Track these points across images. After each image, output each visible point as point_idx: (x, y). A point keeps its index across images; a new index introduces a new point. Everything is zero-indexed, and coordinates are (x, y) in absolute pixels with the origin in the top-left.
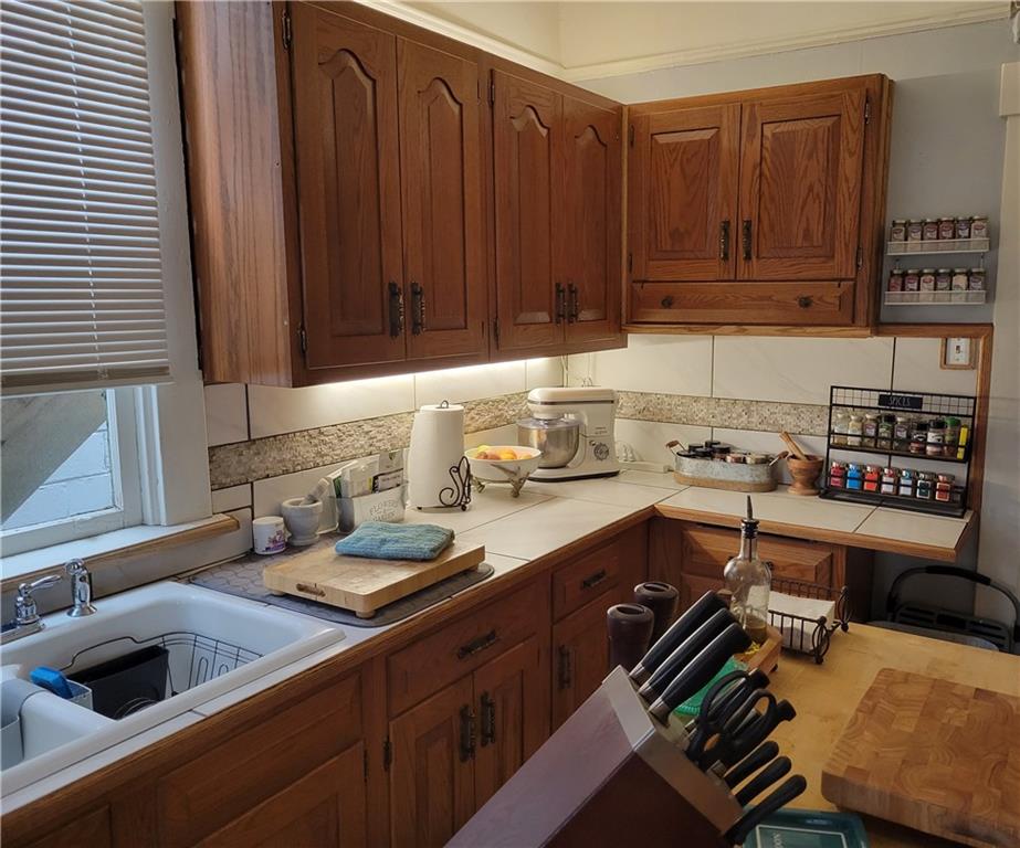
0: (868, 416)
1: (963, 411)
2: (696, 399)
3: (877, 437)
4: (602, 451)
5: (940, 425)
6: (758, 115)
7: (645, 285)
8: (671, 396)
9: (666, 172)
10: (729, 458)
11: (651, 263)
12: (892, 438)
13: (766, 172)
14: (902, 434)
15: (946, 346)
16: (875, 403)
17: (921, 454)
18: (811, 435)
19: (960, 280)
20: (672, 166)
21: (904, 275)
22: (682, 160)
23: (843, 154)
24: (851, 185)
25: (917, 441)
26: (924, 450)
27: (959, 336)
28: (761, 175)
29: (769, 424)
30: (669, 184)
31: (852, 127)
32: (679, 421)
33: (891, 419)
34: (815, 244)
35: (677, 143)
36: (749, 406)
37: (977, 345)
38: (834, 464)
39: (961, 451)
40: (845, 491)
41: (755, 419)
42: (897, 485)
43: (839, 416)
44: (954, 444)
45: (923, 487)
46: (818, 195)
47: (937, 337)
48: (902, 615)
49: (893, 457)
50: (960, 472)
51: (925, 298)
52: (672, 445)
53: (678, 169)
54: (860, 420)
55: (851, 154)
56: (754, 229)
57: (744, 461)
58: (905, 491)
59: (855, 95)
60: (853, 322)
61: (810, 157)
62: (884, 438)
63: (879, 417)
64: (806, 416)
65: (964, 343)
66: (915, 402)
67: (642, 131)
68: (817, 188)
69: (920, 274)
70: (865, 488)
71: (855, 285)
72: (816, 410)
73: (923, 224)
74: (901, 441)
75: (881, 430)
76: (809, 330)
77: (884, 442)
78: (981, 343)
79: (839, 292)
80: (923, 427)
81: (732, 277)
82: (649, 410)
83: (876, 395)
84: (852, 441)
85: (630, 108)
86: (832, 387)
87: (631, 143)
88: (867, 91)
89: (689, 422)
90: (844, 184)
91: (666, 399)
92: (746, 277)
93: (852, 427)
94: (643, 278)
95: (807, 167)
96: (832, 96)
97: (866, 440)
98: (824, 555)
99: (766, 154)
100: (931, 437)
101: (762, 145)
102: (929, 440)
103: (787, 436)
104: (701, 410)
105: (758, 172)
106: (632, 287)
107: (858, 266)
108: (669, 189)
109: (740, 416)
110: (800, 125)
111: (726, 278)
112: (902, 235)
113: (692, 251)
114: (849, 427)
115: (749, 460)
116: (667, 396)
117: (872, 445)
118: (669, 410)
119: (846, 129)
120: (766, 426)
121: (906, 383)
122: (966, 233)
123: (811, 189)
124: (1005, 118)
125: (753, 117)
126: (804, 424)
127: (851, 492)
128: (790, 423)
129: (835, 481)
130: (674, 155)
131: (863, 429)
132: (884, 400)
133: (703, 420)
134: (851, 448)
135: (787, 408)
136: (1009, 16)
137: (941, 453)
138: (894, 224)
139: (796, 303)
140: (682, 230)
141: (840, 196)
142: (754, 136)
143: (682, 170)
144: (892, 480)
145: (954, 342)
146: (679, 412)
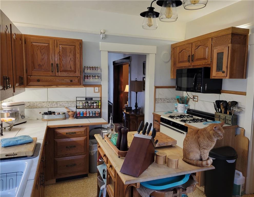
0: (83, 102)
1: (99, 100)
2: (44, 102)
3: (85, 106)
4: (23, 117)
5: (96, 103)
6: (58, 43)
7: (31, 76)
8: (37, 102)
9: (36, 51)
10: (56, 114)
11: (33, 71)
12: (88, 106)
13: (61, 54)
14: (90, 105)
15: (94, 88)
16: (85, 100)
17: (93, 108)
18: (71, 107)
19: (97, 77)
20: (37, 50)
21: (87, 76)
22: (40, 49)
23: (77, 53)
24: (79, 59)
25: (92, 106)
26: (93, 107)
27: (96, 87)
28: (60, 55)
29: (62, 106)
30: (37, 54)
31: (78, 48)
32: (39, 108)
33: (88, 102)
34: (72, 70)
35: (39, 45)
36: (57, 103)
37: (99, 88)
38: (78, 112)
39: (100, 106)
40: (80, 117)
41: (58, 105)
42: (90, 114)
43: (78, 102)
44: (98, 106)
45: (94, 114)
46: (72, 60)
47: (93, 87)
48: (91, 138)
49: (87, 109)
50: (99, 110)
51: (91, 80)
52: (40, 113)
53: (39, 51)
54: (82, 103)
55: (78, 53)
56: (59, 65)
57: (60, 114)
58: (91, 115)
59: (78, 43)
60: (81, 85)
61: (70, 53)
62: (87, 106)
63: (86, 102)
64: (70, 103)
65: (97, 88)
66: (91, 99)
67: (28, 41)
68: (72, 59)
69: (90, 76)
70: (81, 116)
71: (80, 78)
72: (72, 102)
73: (90, 67)
74: (89, 106)
75: (86, 104)
76: (72, 86)
77: (87, 107)
78: (100, 88)
79: (78, 79)
80: (93, 103)
81: (54, 75)
82: (30, 106)
83: (85, 98)
84: (81, 107)
85: (24, 35)
86: (76, 97)
87: (25, 43)
88: (80, 42)
89: (42, 107)
90: (77, 59)
91: (35, 103)
92: (58, 75)
93: (81, 104)
94: (31, 75)
95: (70, 55)
96: (74, 42)
97: (84, 107)
98: (85, 128)
99: (60, 51)
100: (95, 105)
101: (59, 49)
102: (94, 105)
103: (67, 108)
104: (45, 105)
105: (59, 54)
106: (27, 77)
107: (81, 74)
108: (37, 55)
109: (55, 105)
110: (67, 46)
111: (53, 75)
112: (87, 69)
113: (44, 69)
114: (80, 104)
115: (61, 114)
116: (36, 102)
117: (85, 107)
118: (37, 105)
119: (77, 49)
120: (61, 106)
121: (89, 95)
122: (97, 69)
123: (71, 59)
124: (101, 51)
125: (57, 43)
126: (69, 105)
127: (82, 117)
128: (67, 105)
129: (78, 115)
130: (38, 48)
131: (83, 105)
132: (86, 99)
133: (46, 106)
134: (81, 108)
135: (65, 102)
136: (100, 34)
137: (97, 107)
138: (85, 67)
139: (70, 81)
140: (41, 65)
141: (76, 61)
142: (58, 47)
143: (40, 51)
144: (89, 113)
145: (96, 88)
146: (39, 105)
